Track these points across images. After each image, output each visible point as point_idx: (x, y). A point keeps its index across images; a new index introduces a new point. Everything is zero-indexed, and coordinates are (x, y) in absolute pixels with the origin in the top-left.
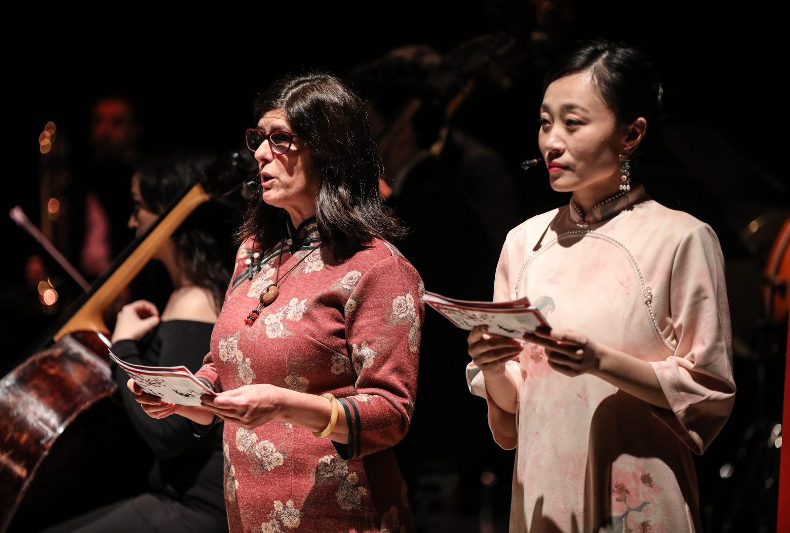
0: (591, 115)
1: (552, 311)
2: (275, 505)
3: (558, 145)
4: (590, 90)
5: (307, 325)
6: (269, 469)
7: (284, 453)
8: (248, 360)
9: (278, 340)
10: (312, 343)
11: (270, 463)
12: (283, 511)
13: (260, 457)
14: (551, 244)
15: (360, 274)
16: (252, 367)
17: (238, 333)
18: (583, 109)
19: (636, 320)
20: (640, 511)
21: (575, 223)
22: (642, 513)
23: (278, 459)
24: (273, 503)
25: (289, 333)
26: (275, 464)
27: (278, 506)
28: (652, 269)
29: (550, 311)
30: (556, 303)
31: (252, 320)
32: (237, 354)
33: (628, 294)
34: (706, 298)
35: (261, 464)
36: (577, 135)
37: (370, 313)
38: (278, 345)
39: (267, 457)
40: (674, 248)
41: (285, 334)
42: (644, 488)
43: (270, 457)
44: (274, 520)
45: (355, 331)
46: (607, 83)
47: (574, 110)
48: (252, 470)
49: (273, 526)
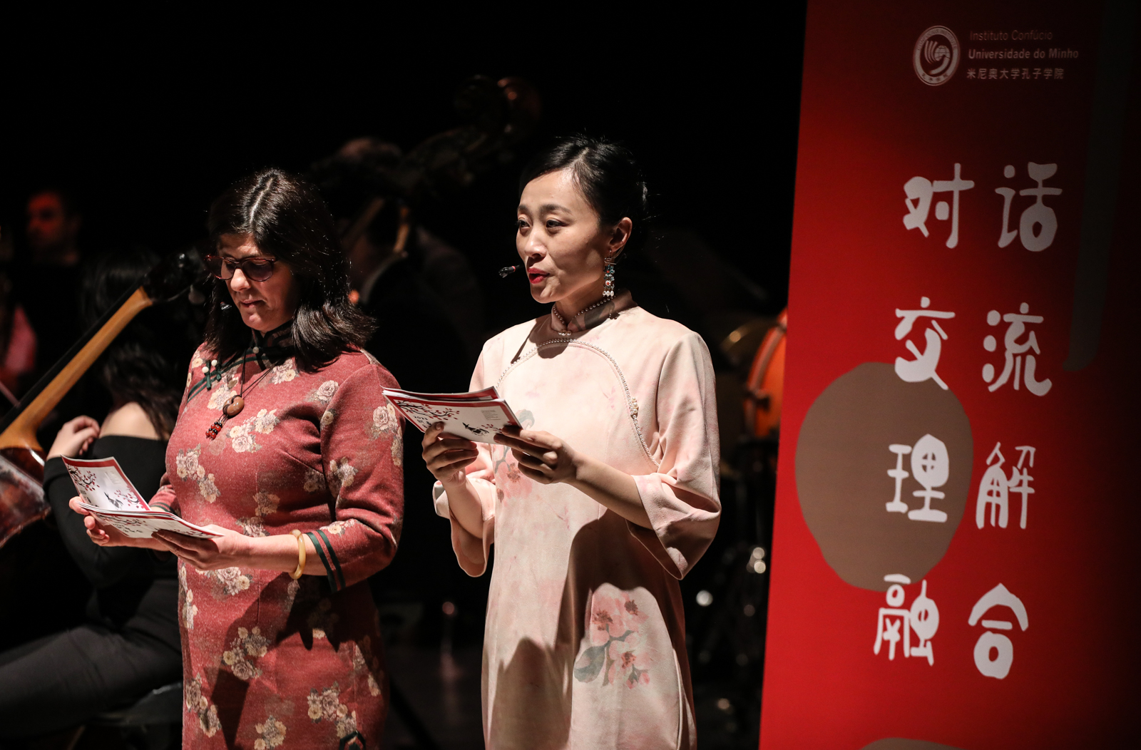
0: (573, 215)
1: (531, 426)
2: (239, 633)
3: (539, 249)
4: (571, 188)
5: (278, 438)
6: (233, 594)
7: (250, 577)
8: (211, 476)
9: (247, 454)
11: (234, 587)
12: (248, 639)
13: (222, 580)
14: (531, 354)
15: (337, 384)
16: (216, 483)
17: (199, 447)
18: (565, 210)
19: (620, 435)
20: (623, 641)
21: (558, 332)
22: (625, 643)
23: (244, 582)
24: (237, 630)
25: (259, 447)
26: (240, 588)
27: (243, 633)
28: (639, 380)
29: (529, 426)
30: (535, 417)
31: (214, 432)
32: (198, 470)
33: (612, 407)
34: (692, 410)
35: (224, 588)
36: (558, 237)
37: (349, 426)
38: (246, 459)
39: (231, 580)
40: (662, 358)
41: (254, 449)
42: (628, 616)
43: (235, 580)
44: (238, 648)
45: (332, 446)
46: (590, 181)
47: (555, 211)
48: (213, 594)
49: (237, 654)
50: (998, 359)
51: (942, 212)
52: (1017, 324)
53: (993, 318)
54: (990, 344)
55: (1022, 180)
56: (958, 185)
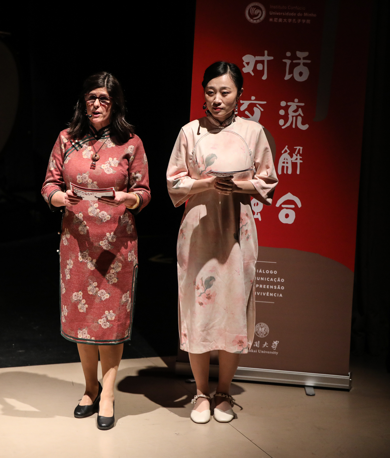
2: (107, 235)
5: (120, 168)
6: (104, 222)
7: (110, 215)
8: (95, 182)
9: (111, 174)
10: (123, 174)
11: (105, 219)
12: (110, 236)
13: (101, 217)
16: (97, 185)
17: (88, 172)
18: (229, 88)
19: (247, 162)
20: (246, 226)
22: (246, 227)
23: (108, 218)
24: (106, 234)
26: (107, 219)
27: (108, 235)
28: (250, 142)
29: (215, 159)
30: (217, 156)
31: (93, 167)
32: (88, 180)
33: (245, 152)
34: (268, 151)
35: (101, 220)
36: (227, 97)
37: (138, 161)
38: (112, 176)
39: (104, 217)
40: (257, 135)
41: (114, 172)
42: (246, 218)
43: (105, 217)
44: (106, 240)
45: (133, 168)
47: (226, 89)
48: (96, 222)
49: (105, 242)
50: (286, 118)
51: (260, 67)
52: (293, 106)
53: (283, 104)
54: (282, 112)
55: (294, 57)
56: (266, 58)
